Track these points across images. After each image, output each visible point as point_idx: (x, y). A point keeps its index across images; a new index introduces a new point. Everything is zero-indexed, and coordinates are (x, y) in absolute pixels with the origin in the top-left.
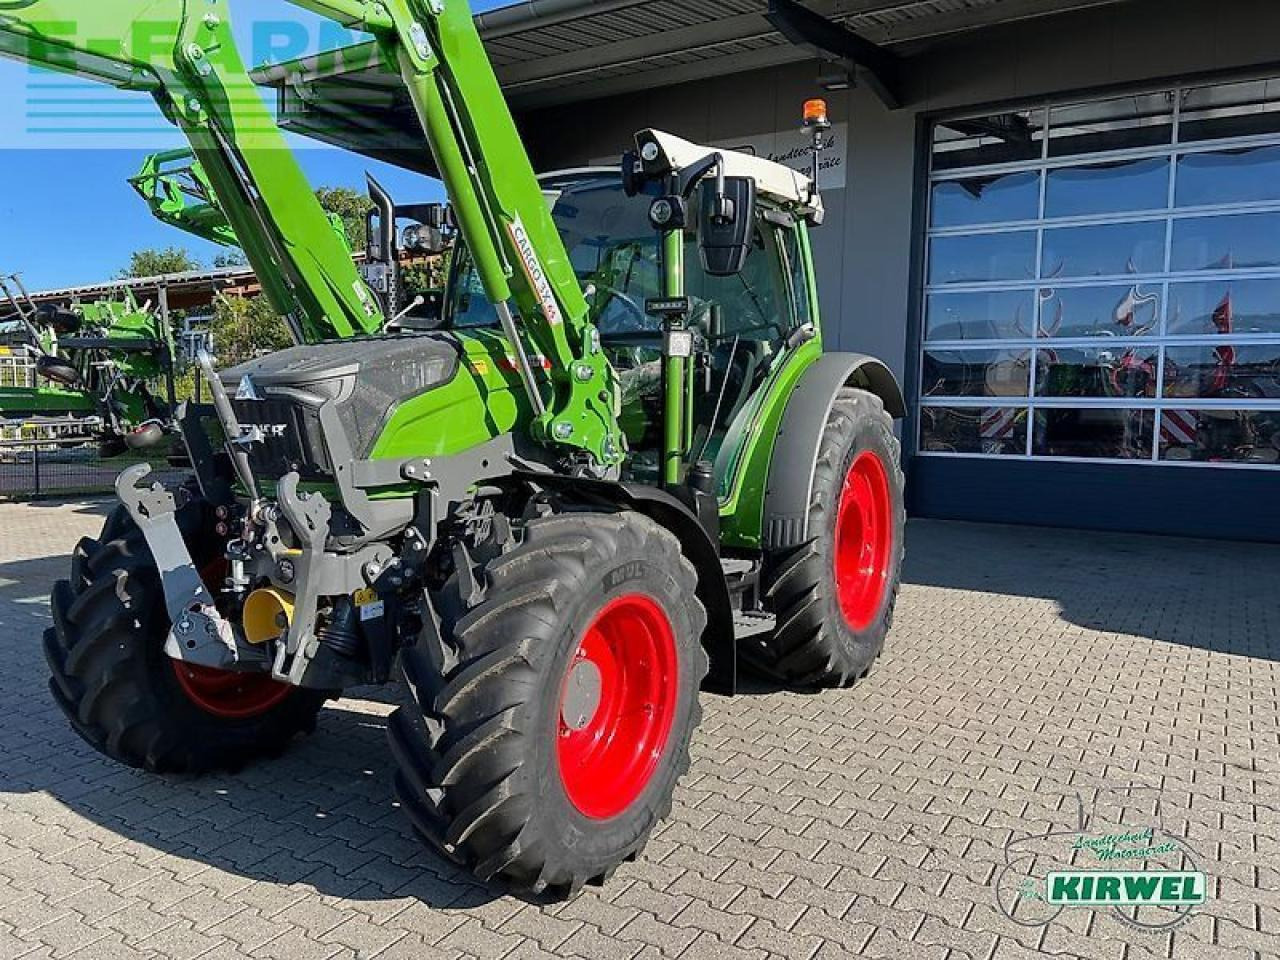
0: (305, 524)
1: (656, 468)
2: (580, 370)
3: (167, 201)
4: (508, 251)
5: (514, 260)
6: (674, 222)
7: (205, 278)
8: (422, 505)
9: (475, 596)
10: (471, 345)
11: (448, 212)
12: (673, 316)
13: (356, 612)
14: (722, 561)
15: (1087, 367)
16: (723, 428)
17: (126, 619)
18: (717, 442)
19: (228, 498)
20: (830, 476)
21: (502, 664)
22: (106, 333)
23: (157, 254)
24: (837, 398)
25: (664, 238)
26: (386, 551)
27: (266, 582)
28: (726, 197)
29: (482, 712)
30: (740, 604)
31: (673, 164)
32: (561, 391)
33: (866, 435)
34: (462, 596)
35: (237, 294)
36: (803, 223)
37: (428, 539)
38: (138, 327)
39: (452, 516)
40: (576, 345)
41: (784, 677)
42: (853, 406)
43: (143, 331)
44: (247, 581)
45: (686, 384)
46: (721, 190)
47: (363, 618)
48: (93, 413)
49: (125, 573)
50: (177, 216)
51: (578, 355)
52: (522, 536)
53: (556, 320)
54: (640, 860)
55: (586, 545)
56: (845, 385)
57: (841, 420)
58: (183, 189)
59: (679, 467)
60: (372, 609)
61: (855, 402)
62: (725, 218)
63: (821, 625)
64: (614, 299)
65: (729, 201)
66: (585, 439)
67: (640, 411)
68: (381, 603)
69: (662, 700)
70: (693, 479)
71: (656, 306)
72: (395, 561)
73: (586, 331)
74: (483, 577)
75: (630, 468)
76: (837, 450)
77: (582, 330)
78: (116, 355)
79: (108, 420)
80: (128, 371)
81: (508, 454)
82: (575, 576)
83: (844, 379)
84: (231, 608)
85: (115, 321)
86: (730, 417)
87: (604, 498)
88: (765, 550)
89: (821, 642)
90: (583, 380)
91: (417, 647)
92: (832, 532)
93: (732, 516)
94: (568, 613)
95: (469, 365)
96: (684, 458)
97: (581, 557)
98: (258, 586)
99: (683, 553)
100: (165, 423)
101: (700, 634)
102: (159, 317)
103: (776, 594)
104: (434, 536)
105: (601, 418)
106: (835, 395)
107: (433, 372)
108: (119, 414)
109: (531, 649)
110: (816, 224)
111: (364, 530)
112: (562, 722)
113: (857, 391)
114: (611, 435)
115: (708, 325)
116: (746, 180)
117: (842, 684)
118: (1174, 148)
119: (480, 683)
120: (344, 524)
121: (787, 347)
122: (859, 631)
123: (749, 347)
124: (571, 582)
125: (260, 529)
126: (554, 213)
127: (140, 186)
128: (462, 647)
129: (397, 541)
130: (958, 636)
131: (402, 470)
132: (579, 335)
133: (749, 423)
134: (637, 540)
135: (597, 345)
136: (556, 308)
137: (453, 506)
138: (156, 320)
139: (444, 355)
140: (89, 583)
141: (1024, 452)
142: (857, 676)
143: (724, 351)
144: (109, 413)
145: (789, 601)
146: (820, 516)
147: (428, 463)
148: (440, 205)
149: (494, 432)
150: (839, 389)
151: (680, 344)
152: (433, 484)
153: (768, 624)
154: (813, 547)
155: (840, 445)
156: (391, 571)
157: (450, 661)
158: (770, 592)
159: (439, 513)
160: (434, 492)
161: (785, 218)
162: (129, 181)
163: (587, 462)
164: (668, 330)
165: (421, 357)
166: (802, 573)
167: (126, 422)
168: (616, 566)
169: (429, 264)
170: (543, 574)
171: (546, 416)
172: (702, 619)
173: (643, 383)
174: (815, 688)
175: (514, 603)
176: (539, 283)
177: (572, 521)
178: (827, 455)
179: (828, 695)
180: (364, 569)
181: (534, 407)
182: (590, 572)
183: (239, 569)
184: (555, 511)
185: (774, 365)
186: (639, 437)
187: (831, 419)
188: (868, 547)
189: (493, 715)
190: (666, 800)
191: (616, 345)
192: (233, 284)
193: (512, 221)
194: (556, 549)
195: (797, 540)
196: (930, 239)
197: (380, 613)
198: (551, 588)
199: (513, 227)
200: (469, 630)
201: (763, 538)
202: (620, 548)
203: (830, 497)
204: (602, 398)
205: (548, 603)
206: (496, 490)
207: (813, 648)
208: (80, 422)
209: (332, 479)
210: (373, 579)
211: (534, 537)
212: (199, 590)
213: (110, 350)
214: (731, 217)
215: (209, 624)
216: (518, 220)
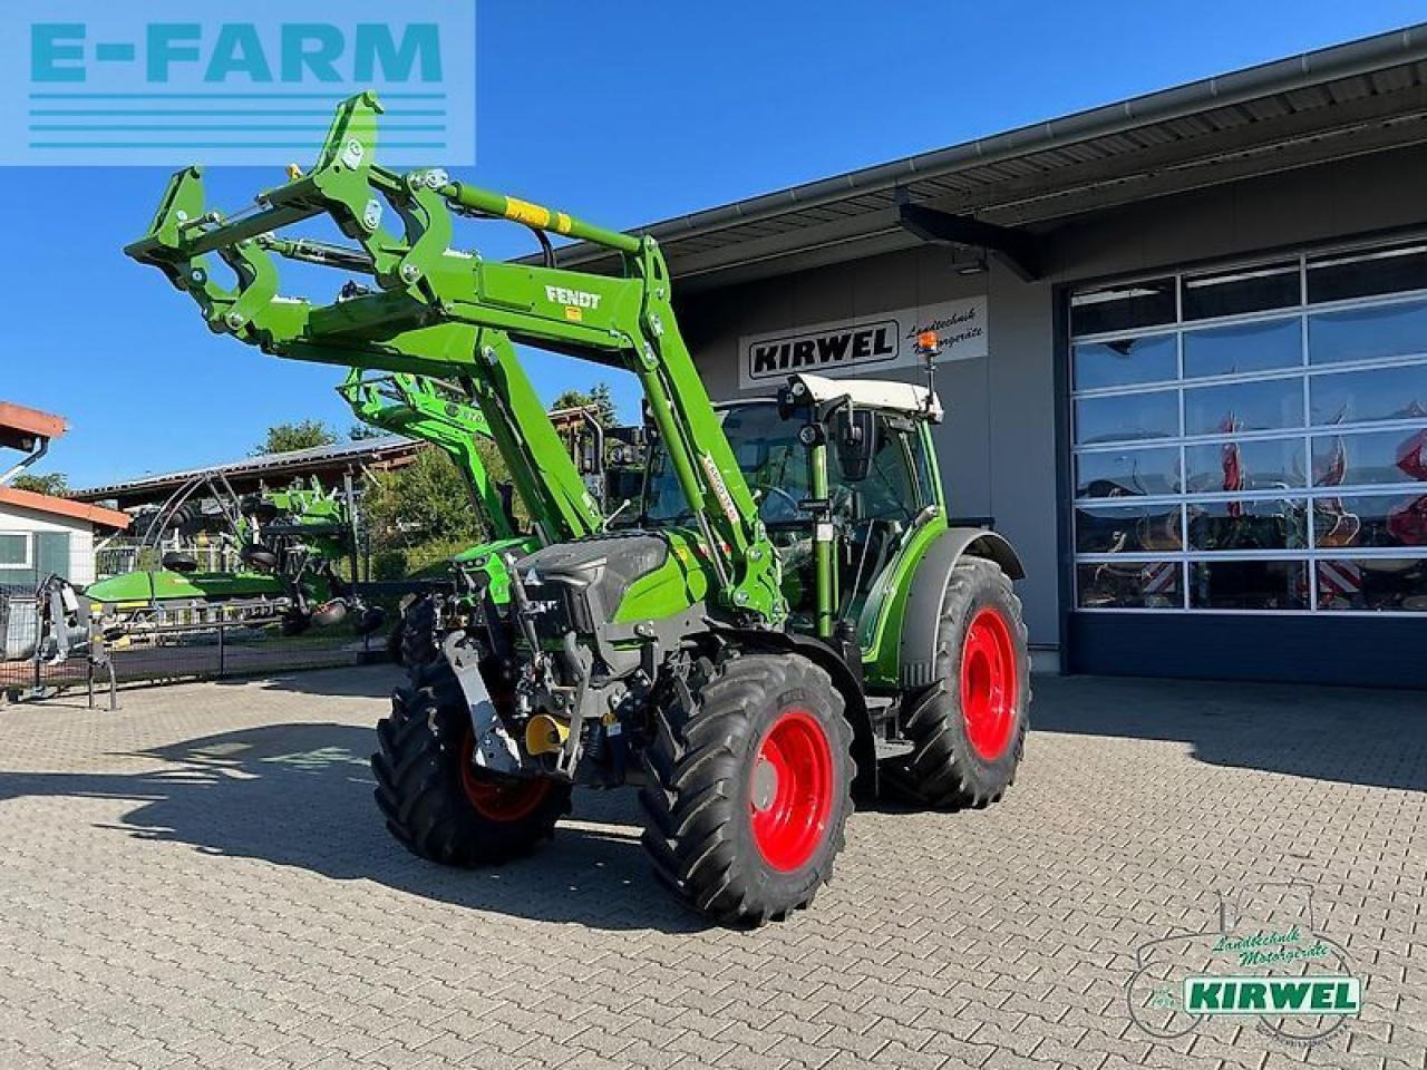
0: (581, 665)
1: (811, 626)
2: (753, 553)
3: (367, 403)
4: (703, 477)
5: (707, 483)
6: (819, 440)
7: (351, 454)
8: (647, 654)
9: (693, 711)
10: (676, 540)
11: (644, 434)
12: (821, 511)
13: (604, 730)
14: (866, 698)
15: (1260, 518)
16: (864, 592)
17: (435, 743)
18: (861, 602)
19: (511, 653)
20: (952, 630)
21: (714, 752)
22: (298, 520)
23: (294, 427)
24: (957, 565)
25: (811, 451)
26: (622, 686)
27: (543, 710)
28: (855, 425)
29: (702, 785)
30: (884, 734)
31: (816, 398)
32: (740, 569)
33: (985, 595)
34: (685, 710)
35: (383, 469)
36: (925, 423)
37: (652, 678)
38: (327, 513)
39: (666, 663)
40: (749, 534)
41: (926, 799)
42: (971, 572)
43: (331, 516)
44: (530, 710)
45: (832, 559)
46: (851, 421)
47: (610, 734)
48: (283, 595)
49: (434, 711)
50: (376, 416)
51: (751, 543)
52: (722, 670)
53: (735, 519)
54: (810, 910)
55: (766, 675)
56: (965, 553)
57: (960, 584)
58: (380, 392)
59: (830, 625)
60: (614, 729)
61: (973, 567)
62: (855, 441)
63: (952, 751)
64: (771, 493)
65: (858, 429)
66: (757, 603)
67: (797, 580)
68: (619, 725)
69: (821, 796)
70: (841, 632)
71: (807, 505)
72: (628, 694)
73: (756, 525)
74: (698, 698)
75: (791, 627)
76: (958, 609)
77: (753, 525)
78: (306, 540)
79: (296, 600)
80: (317, 554)
81: (702, 616)
82: (758, 696)
83: (963, 548)
84: (517, 731)
85: (306, 509)
86: (870, 583)
87: (775, 644)
88: (902, 689)
89: (953, 766)
90: (753, 561)
91: (655, 746)
92: (958, 674)
93: (873, 663)
94: (755, 720)
95: (675, 554)
96: (834, 617)
97: (762, 684)
98: (536, 714)
99: (833, 684)
100: (348, 601)
101: (849, 744)
102: (344, 503)
103: (914, 725)
104: (655, 676)
105: (768, 587)
106: (954, 563)
107: (650, 560)
108: (307, 595)
109: (732, 742)
110: (937, 423)
111: (610, 670)
112: (753, 806)
113: (976, 559)
114: (776, 600)
115: (851, 507)
116: (869, 413)
117: (975, 803)
118: (1304, 310)
119: (700, 766)
120: (600, 667)
121: (914, 527)
122: (990, 760)
123: (885, 527)
124: (755, 700)
125: (540, 673)
126: (724, 426)
127: (346, 392)
128: (687, 742)
129: (630, 680)
130: (1091, 773)
131: (636, 629)
132: (751, 528)
133: (886, 587)
134: (800, 674)
135: (764, 535)
136: (735, 512)
137: (668, 654)
138: (341, 506)
139: (658, 547)
140: (406, 719)
141: (1182, 607)
142: (990, 799)
143: (861, 531)
144: (296, 593)
145: (924, 731)
146: (946, 661)
147: (652, 623)
148: (637, 428)
149: (692, 601)
150: (958, 557)
151: (825, 532)
152: (654, 639)
153: (908, 748)
154: (942, 686)
155: (960, 604)
156: (626, 702)
157: (680, 753)
158: (909, 725)
159: (658, 660)
160: (655, 644)
161: (908, 425)
162: (337, 389)
163: (758, 621)
164: (817, 522)
165: (642, 551)
166: (934, 708)
167: (312, 602)
168: (785, 690)
169: (573, 429)
170: (738, 694)
171: (730, 588)
172: (849, 736)
173: (800, 557)
174: (952, 807)
175: (721, 713)
176: (724, 496)
177: (755, 660)
178: (950, 612)
179: (967, 814)
180: (610, 698)
181: (721, 581)
182: (768, 693)
183: (524, 701)
184: (742, 654)
185: (903, 542)
186: (797, 601)
187: (951, 583)
188: (997, 690)
189: (710, 786)
190: (828, 865)
191: (777, 532)
192: (380, 459)
193: (705, 456)
194: (746, 678)
195: (927, 681)
196: (1075, 401)
197: (619, 731)
198: (744, 703)
199: (706, 460)
200: (691, 733)
201: (902, 679)
202: (788, 678)
203: (954, 645)
204: (769, 573)
205: (742, 713)
206: (692, 643)
207: (947, 770)
208: (270, 604)
209: (593, 636)
210: (615, 706)
211: (729, 671)
212: (494, 718)
213: (303, 536)
214: (859, 439)
215: (502, 742)
216: (709, 457)
